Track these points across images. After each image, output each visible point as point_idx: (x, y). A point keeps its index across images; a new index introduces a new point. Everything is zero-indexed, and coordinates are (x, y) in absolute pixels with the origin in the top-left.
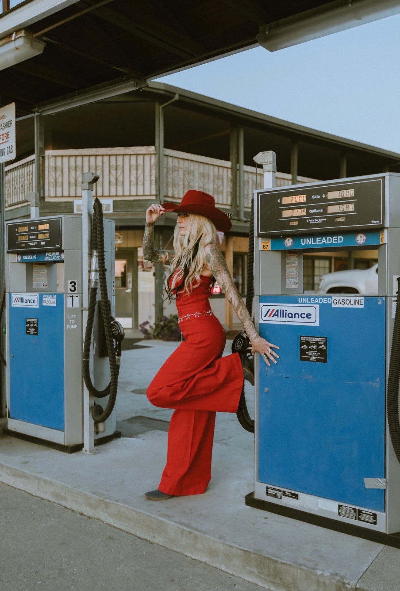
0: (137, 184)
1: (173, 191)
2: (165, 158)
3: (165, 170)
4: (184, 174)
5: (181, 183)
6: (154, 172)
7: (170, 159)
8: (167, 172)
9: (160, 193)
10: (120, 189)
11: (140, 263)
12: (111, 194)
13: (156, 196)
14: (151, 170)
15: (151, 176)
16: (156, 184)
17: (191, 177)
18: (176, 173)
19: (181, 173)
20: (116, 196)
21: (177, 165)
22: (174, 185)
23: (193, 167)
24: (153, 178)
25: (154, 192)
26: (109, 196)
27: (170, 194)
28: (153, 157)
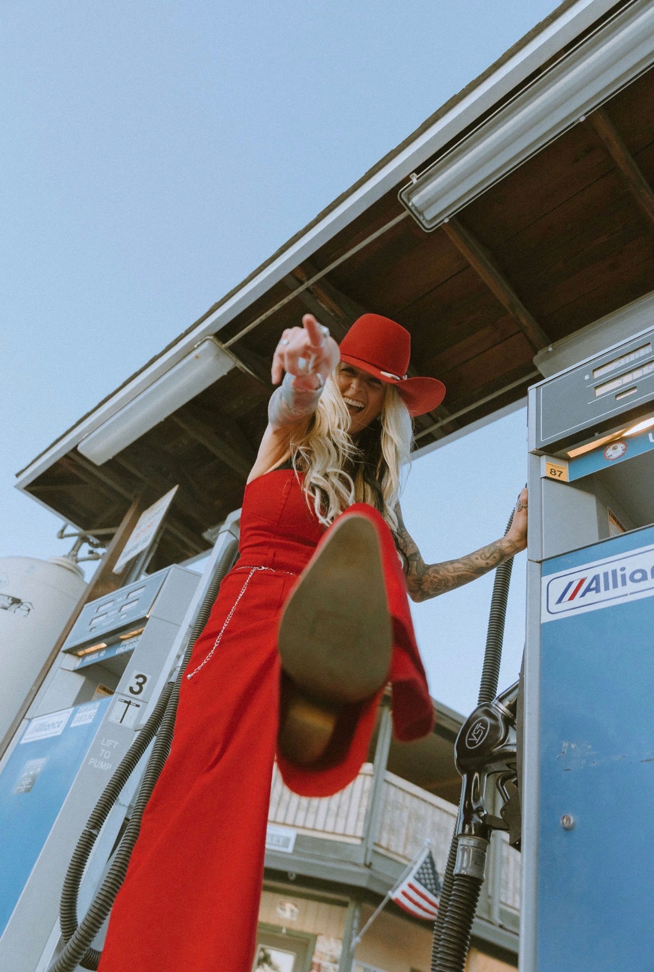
0: (337, 815)
1: (389, 840)
2: (385, 785)
3: (381, 804)
4: (410, 818)
5: (403, 831)
6: (365, 802)
7: (392, 790)
8: (385, 806)
9: (368, 836)
10: (311, 817)
11: (316, 967)
12: (297, 824)
13: (362, 839)
14: (361, 798)
15: (360, 806)
16: (365, 822)
17: (420, 825)
18: (398, 812)
19: (405, 815)
20: (304, 828)
21: (400, 801)
22: (392, 830)
23: (423, 809)
24: (363, 811)
25: (360, 833)
26: (294, 826)
27: (384, 843)
28: (368, 779)
